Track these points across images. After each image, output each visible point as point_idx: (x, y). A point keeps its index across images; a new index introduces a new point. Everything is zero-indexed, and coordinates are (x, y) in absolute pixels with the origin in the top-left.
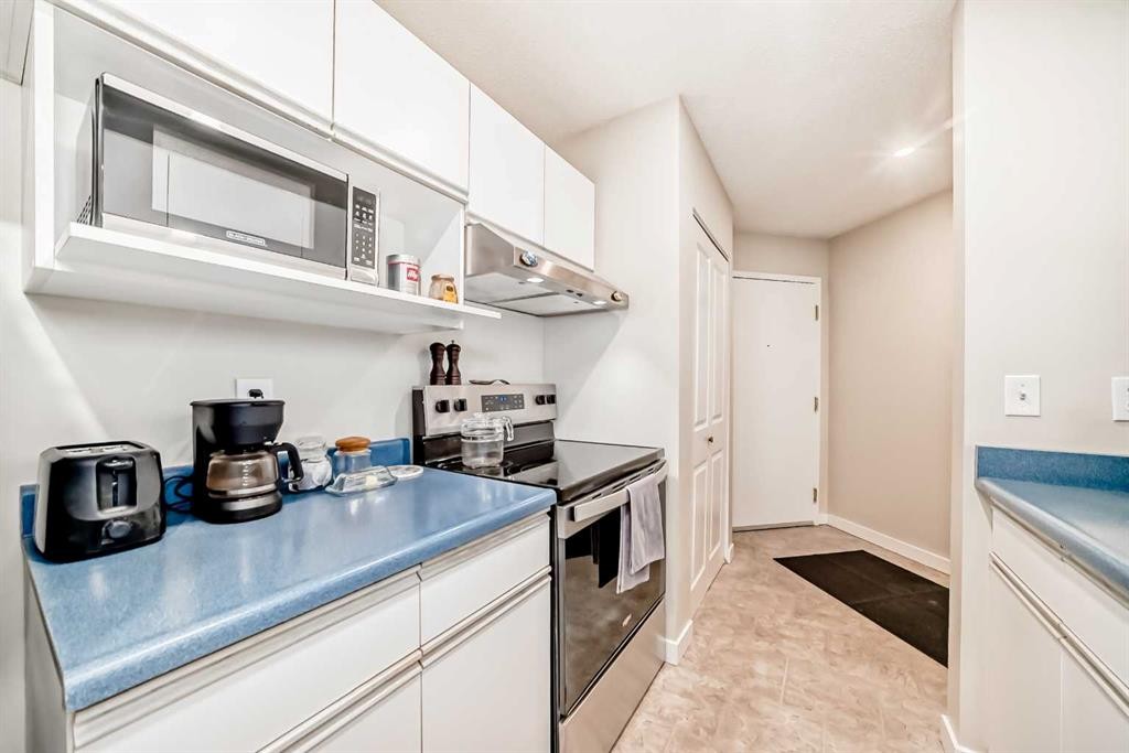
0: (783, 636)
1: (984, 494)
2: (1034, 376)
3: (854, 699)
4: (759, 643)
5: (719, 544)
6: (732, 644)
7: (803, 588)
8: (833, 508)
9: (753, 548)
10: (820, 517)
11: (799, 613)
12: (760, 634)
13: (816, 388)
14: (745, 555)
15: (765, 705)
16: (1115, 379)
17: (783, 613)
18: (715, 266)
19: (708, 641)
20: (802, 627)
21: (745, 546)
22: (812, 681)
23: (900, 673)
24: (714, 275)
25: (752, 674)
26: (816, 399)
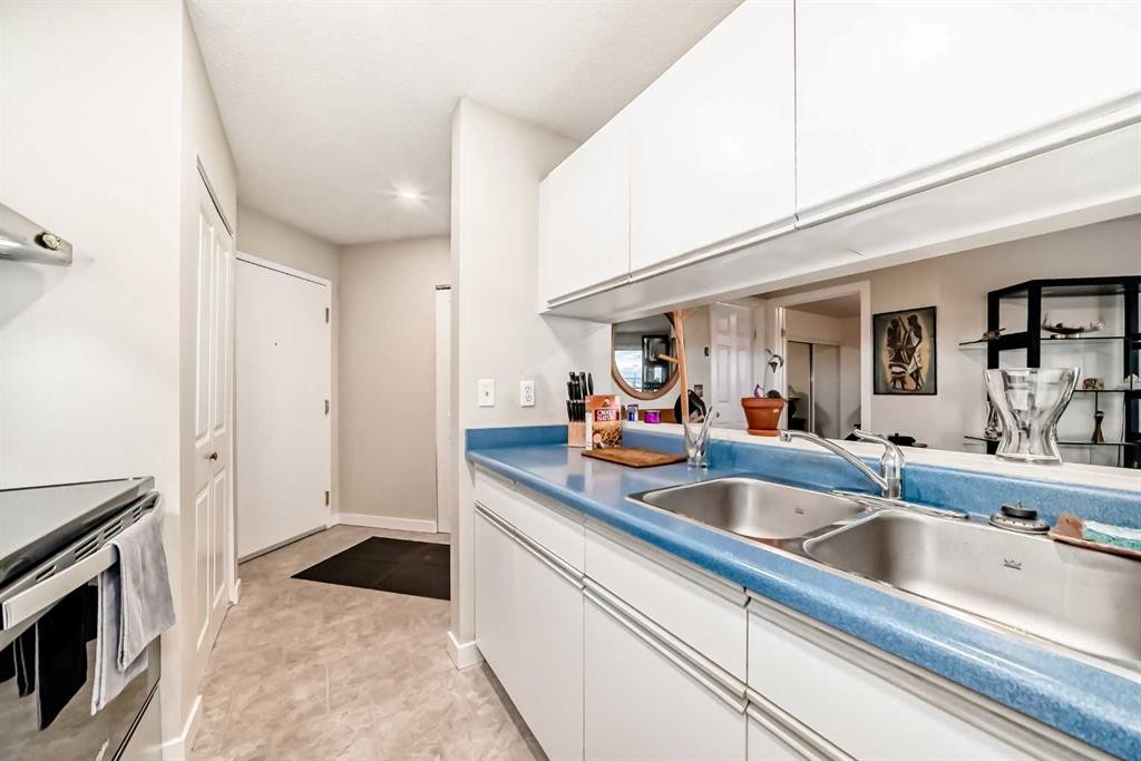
0: (316, 649)
1: (471, 461)
2: (489, 381)
3: (389, 663)
4: (295, 669)
5: (223, 586)
6: (261, 690)
7: (328, 591)
8: (344, 506)
9: (264, 575)
10: (331, 518)
11: (328, 618)
12: (291, 661)
13: (325, 389)
14: (255, 586)
15: (313, 726)
16: (522, 382)
17: (313, 626)
18: (218, 238)
19: (226, 708)
20: (334, 629)
21: (254, 577)
22: (353, 671)
23: (417, 622)
24: (216, 250)
25: (291, 706)
26: (326, 402)
